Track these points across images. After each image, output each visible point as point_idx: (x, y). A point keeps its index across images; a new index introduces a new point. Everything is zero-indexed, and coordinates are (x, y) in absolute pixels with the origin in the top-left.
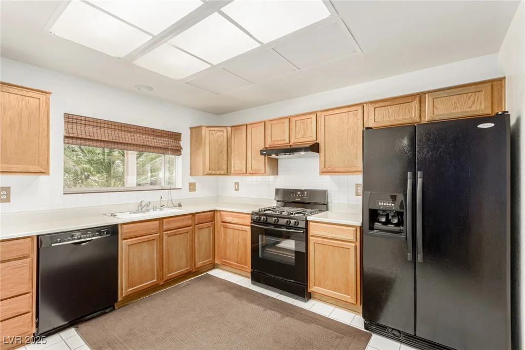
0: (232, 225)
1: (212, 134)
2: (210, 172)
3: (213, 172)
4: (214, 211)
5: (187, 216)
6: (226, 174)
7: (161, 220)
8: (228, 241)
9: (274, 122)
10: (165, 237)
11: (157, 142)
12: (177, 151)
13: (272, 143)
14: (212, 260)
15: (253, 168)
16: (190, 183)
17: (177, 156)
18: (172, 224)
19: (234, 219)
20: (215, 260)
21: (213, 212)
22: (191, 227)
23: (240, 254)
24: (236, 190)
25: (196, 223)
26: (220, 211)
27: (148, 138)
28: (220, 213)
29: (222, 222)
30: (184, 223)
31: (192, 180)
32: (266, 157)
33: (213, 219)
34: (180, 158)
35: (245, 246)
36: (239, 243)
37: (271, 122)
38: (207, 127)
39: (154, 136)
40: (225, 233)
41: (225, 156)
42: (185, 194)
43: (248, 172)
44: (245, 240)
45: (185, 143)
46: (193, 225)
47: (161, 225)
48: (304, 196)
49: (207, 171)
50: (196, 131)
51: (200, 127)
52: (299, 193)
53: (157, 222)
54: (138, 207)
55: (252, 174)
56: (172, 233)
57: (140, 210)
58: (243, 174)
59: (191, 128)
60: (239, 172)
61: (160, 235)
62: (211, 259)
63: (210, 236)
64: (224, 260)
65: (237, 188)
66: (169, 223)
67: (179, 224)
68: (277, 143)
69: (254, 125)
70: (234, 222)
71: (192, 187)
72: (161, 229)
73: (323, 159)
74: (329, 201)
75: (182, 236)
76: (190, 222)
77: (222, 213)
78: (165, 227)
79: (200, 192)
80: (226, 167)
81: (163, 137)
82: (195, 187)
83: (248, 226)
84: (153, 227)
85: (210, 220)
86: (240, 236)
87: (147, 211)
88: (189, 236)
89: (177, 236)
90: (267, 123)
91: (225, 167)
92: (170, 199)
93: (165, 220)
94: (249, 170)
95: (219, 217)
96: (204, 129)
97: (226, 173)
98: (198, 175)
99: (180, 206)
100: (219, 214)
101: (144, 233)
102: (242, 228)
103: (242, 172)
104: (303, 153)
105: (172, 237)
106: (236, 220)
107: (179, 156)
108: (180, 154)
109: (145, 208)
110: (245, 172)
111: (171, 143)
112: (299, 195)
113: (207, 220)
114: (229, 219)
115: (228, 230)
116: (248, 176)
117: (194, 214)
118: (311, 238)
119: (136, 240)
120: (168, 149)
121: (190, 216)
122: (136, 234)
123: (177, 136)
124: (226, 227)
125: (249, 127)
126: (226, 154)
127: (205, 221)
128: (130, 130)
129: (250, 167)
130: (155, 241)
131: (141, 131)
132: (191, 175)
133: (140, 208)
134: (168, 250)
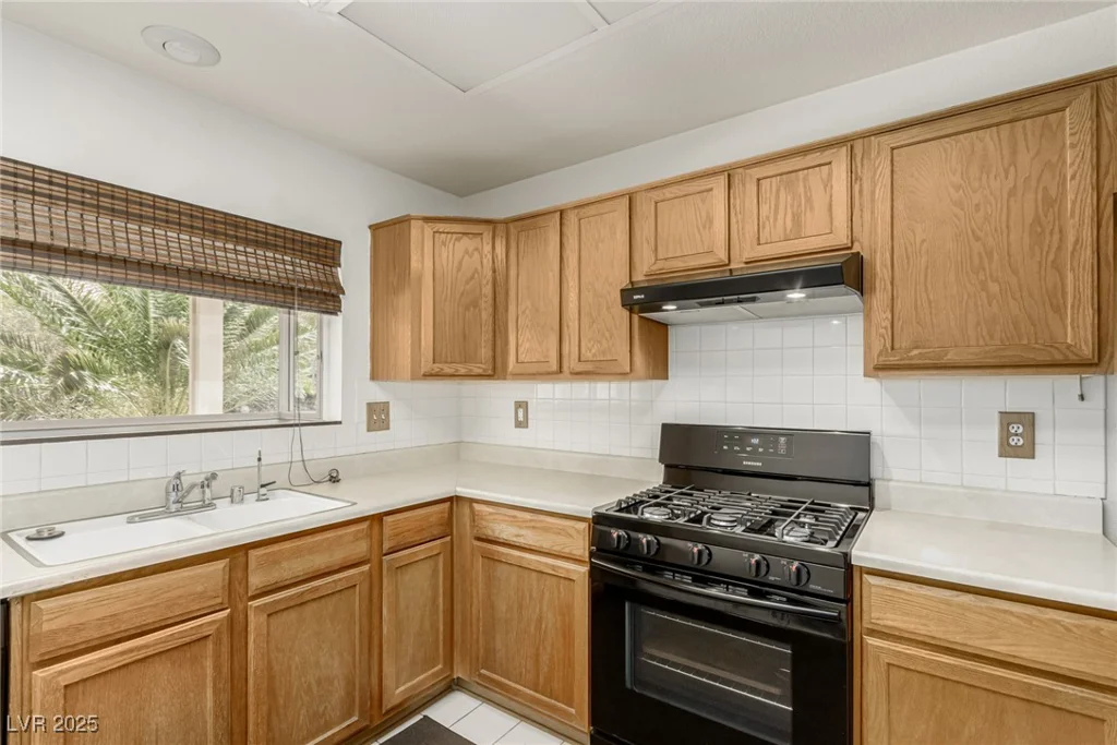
0: (516, 553)
1: (444, 244)
2: (436, 367)
3: (448, 369)
4: (450, 499)
5: (353, 529)
6: (489, 377)
7: (237, 555)
8: (502, 607)
9: (668, 193)
10: (254, 621)
11: (248, 263)
12: (327, 298)
13: (660, 265)
14: (442, 671)
15: (587, 355)
16: (369, 404)
17: (326, 317)
18: (285, 564)
19: (523, 532)
20: (452, 669)
21: (447, 505)
22: (366, 568)
23: (545, 658)
24: (519, 425)
25: (386, 546)
26: (472, 501)
27: (214, 248)
28: (472, 508)
29: (479, 539)
30: (338, 556)
31: (377, 392)
32: (636, 318)
33: (447, 527)
34: (337, 322)
35: (567, 634)
36: (540, 620)
37: (656, 195)
38: (427, 219)
39: (237, 240)
40: (490, 580)
41: (486, 315)
42: (355, 440)
43: (565, 368)
44: (566, 611)
45: (355, 272)
46: (375, 560)
47: (239, 574)
48: (775, 453)
49: (427, 366)
50: (389, 236)
51: (404, 221)
52: (755, 441)
53: (220, 565)
54: (167, 493)
55: (579, 375)
56: (291, 598)
57: (173, 507)
58: (549, 373)
59: (374, 228)
60: (534, 369)
61: (231, 618)
62: (440, 666)
63: (435, 588)
64: (483, 671)
65: (521, 418)
66: (274, 561)
67: (320, 561)
68: (680, 264)
69: (592, 210)
70: (521, 541)
71: (378, 417)
72: (235, 592)
73: (882, 317)
74: (876, 472)
75: (330, 604)
76: (361, 548)
77: (475, 505)
78: (256, 580)
79: (404, 431)
80: (490, 353)
81: (275, 248)
82: (388, 415)
83: (578, 561)
84: (200, 588)
85: (436, 531)
86: (547, 594)
87: (207, 505)
88: (357, 600)
89: (309, 610)
90: (638, 199)
91: (485, 352)
92: (297, 457)
93: (253, 554)
94: (571, 363)
95: (467, 520)
96: (415, 227)
97: (490, 372)
98: (395, 379)
99: (334, 479)
100: (467, 511)
101: (150, 619)
102: (554, 567)
103: (543, 368)
104: (796, 295)
105: (285, 617)
106: (529, 538)
107: (333, 317)
108: (335, 310)
109: (196, 494)
110: (555, 367)
111: (304, 270)
112: (755, 447)
113: (426, 535)
114: (504, 531)
115: (501, 570)
116: (567, 380)
117: (378, 518)
118: (871, 641)
119: (106, 658)
120: (292, 288)
121: (364, 525)
122: (109, 630)
123: (326, 251)
124: (491, 559)
125: (572, 218)
126: (490, 310)
127: (417, 538)
128: (134, 209)
129: (575, 350)
130: (210, 645)
131: (185, 220)
132: (374, 377)
133: (173, 496)
134: (270, 668)
